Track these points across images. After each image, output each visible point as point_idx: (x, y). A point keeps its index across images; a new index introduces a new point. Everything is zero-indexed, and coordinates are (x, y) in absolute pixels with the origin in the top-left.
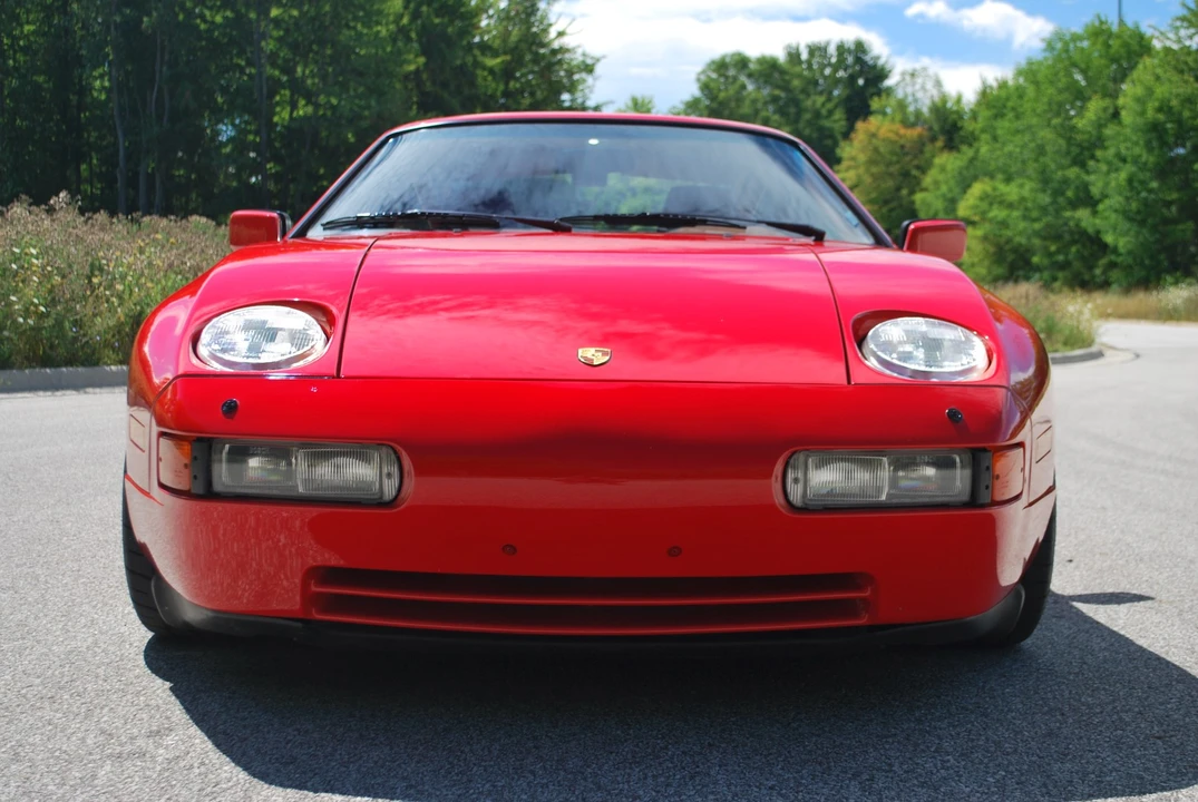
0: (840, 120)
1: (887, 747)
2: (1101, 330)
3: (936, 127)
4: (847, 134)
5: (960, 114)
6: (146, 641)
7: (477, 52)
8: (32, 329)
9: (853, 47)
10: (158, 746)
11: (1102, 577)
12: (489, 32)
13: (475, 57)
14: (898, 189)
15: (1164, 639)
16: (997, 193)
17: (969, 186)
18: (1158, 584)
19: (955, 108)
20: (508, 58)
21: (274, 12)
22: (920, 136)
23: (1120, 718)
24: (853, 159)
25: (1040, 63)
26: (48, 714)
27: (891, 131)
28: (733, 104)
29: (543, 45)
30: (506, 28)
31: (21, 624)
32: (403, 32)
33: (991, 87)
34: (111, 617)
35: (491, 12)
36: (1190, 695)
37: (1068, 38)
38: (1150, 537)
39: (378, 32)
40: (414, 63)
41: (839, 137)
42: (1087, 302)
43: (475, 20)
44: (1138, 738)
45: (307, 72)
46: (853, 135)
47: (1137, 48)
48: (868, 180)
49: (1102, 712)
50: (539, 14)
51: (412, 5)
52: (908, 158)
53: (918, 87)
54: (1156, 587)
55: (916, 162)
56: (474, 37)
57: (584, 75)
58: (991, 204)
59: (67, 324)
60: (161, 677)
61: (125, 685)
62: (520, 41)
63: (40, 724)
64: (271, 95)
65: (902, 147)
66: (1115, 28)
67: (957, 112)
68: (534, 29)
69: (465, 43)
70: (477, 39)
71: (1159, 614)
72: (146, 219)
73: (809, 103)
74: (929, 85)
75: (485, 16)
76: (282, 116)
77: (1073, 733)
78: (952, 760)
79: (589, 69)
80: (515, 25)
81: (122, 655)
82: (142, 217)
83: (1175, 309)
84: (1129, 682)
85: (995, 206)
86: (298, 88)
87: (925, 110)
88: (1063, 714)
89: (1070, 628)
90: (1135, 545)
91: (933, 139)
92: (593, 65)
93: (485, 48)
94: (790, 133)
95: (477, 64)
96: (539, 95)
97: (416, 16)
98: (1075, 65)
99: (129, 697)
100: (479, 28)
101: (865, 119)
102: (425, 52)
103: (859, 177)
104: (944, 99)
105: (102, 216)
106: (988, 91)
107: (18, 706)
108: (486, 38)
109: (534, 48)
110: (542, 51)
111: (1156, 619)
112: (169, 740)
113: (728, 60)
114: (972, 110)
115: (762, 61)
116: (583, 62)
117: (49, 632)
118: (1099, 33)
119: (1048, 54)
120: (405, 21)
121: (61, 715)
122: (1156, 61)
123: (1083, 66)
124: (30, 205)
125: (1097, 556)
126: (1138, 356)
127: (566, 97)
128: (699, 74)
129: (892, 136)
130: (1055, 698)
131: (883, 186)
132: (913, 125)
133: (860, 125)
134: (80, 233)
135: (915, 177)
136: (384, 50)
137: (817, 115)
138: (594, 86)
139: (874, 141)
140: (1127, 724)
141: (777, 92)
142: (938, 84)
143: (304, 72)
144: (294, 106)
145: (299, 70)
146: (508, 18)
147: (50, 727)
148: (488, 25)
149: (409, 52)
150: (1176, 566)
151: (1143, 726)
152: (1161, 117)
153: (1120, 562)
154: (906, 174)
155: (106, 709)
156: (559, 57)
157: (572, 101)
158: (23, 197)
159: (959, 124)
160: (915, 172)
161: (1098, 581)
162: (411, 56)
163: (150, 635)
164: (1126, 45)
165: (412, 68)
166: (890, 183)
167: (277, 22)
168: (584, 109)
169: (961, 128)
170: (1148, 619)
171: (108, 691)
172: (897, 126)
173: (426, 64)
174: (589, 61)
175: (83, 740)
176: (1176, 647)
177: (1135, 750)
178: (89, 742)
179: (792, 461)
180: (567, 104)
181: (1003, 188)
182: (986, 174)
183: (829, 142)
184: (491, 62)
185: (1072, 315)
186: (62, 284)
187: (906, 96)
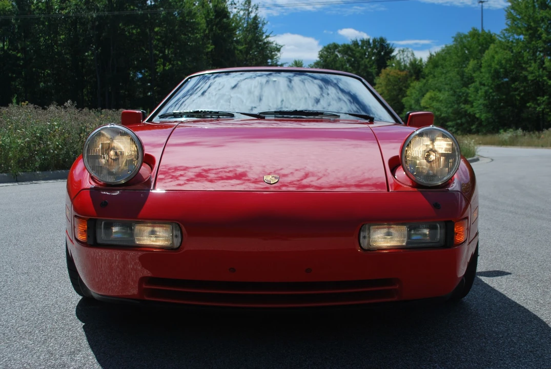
0: (375, 68)
1: (407, 358)
2: (478, 150)
3: (412, 71)
4: (378, 74)
5: (421, 66)
6: (79, 301)
7: (235, 44)
8: (57, 155)
9: (379, 40)
10: (72, 360)
11: (493, 264)
12: (239, 36)
13: (234, 46)
14: (398, 95)
15: (524, 295)
16: (436, 96)
17: (425, 94)
18: (517, 266)
19: (419, 64)
20: (247, 46)
21: (156, 29)
22: (406, 75)
23: (512, 340)
24: (381, 84)
25: (451, 46)
26: (27, 342)
27: (395, 73)
28: (333, 63)
29: (261, 41)
30: (246, 34)
31: (26, 292)
32: (206, 36)
33: (433, 56)
34: (66, 288)
35: (240, 28)
36: (541, 326)
37: (462, 36)
38: (510, 243)
39: (197, 36)
40: (211, 47)
41: (375, 75)
42: (472, 139)
43: (234, 32)
44: (521, 351)
45: (170, 52)
46: (380, 74)
47: (489, 40)
48: (386, 92)
49: (503, 337)
50: (259, 29)
51: (210, 26)
52: (401, 83)
53: (405, 56)
54: (516, 268)
55: (404, 85)
56: (234, 38)
57: (276, 52)
58: (433, 101)
59: (71, 153)
60: (81, 321)
61: (65, 325)
62: (252, 39)
63: (22, 348)
64: (156, 61)
65: (399, 79)
66: (480, 31)
67: (420, 65)
68: (257, 35)
69: (230, 40)
70: (235, 39)
71: (520, 282)
72: (103, 111)
73: (363, 62)
74: (409, 55)
75: (238, 30)
76: (160, 69)
77: (492, 349)
78: (438, 366)
79: (279, 50)
80: (249, 33)
81: (67, 308)
82: (102, 109)
83: (505, 141)
84: (513, 319)
85: (435, 101)
86: (166, 58)
87: (408, 65)
88: (485, 338)
89: (483, 290)
90: (504, 247)
91: (411, 76)
92: (280, 48)
93: (238, 42)
94: (356, 74)
95: (235, 48)
96: (259, 60)
97: (211, 30)
98: (465, 47)
99: (65, 332)
100: (236, 34)
101: (385, 68)
102: (214, 43)
103: (382, 90)
104: (415, 60)
105: (86, 110)
106: (432, 57)
107: (15, 337)
108: (238, 38)
109: (257, 42)
110: (260, 43)
111: (519, 285)
112: (78, 357)
113: (330, 46)
114: (426, 64)
115: (344, 46)
116: (276, 47)
117: (38, 296)
118: (474, 34)
119: (455, 43)
120: (207, 32)
121: (32, 342)
122: (496, 46)
123: (468, 47)
124: (57, 105)
125: (489, 253)
126: (492, 160)
127: (269, 61)
128: (319, 52)
129: (395, 75)
130: (481, 329)
131: (392, 94)
132: (403, 71)
133: (383, 70)
134: (76, 116)
135: (404, 90)
136: (199, 43)
137: (366, 67)
138: (280, 56)
139: (388, 76)
140: (515, 344)
141: (350, 58)
142: (413, 54)
143: (168, 52)
144: (164, 65)
145: (166, 51)
146: (247, 31)
147: (26, 349)
148: (239, 33)
149: (209, 43)
150: (523, 257)
151: (522, 344)
152: (498, 67)
153: (499, 256)
154: (401, 90)
155: (54, 338)
156: (267, 45)
157: (272, 62)
158: (55, 102)
159: (421, 70)
160: (404, 89)
161: (491, 265)
162: (209, 45)
163: (81, 297)
164: (485, 39)
165: (210, 50)
166: (395, 93)
167: (157, 33)
168: (277, 65)
169: (422, 71)
170: (515, 285)
171: (56, 328)
172: (397, 71)
173: (215, 48)
174: (278, 47)
175: (39, 357)
176: (530, 300)
177: (521, 359)
178: (41, 358)
179: (363, 228)
180: (270, 64)
181: (438, 94)
182: (431, 89)
183: (371, 77)
184: (240, 48)
185: (466, 144)
186: (68, 137)
187: (400, 59)
